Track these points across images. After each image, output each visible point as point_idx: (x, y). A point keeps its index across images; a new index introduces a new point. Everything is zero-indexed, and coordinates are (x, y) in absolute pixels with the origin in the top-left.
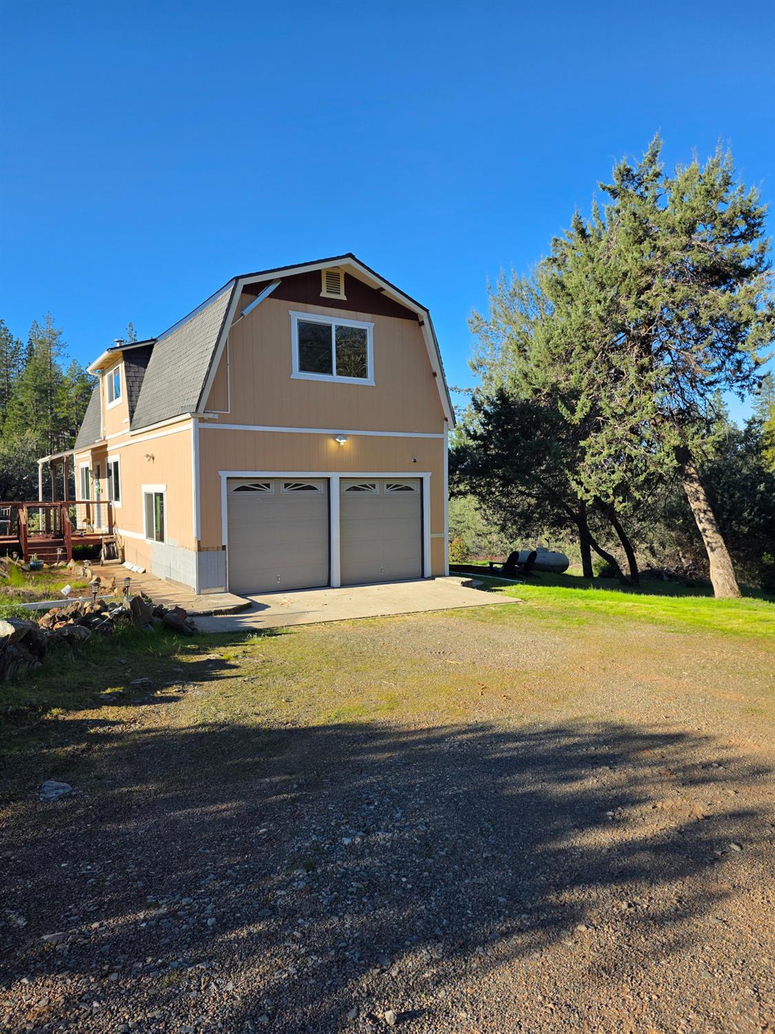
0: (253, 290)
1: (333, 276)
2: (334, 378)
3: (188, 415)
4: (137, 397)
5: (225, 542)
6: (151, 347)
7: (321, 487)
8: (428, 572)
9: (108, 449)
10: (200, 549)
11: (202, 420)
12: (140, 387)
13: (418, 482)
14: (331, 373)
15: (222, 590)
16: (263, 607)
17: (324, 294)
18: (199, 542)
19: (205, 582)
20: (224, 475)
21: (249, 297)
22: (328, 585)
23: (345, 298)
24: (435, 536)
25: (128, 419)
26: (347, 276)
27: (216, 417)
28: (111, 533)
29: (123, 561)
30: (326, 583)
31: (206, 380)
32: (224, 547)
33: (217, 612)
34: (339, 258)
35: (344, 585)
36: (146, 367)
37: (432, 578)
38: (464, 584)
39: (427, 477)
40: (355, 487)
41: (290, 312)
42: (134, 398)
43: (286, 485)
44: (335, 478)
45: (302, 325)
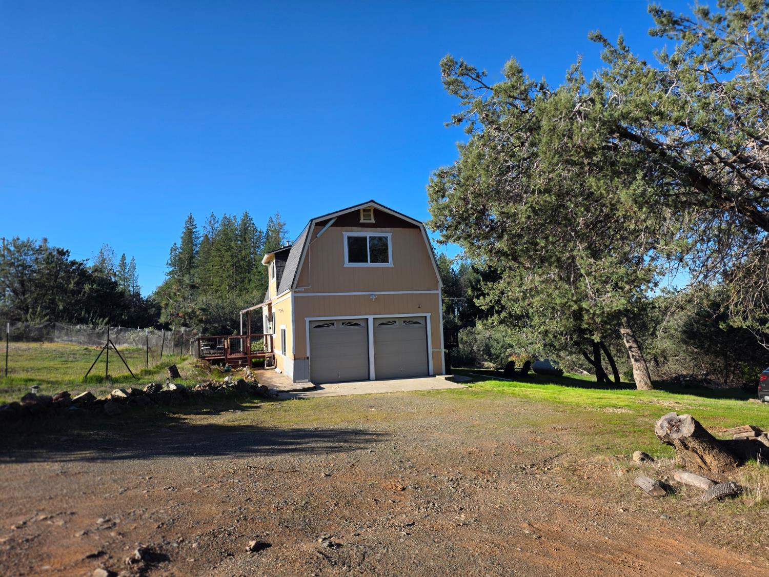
0: (322, 224)
1: (366, 211)
2: (369, 264)
3: (288, 291)
5: (308, 355)
6: (289, 250)
7: (363, 324)
8: (431, 372)
9: (272, 305)
10: (295, 359)
11: (295, 292)
12: (283, 272)
13: (424, 319)
14: (367, 262)
15: (307, 380)
16: (323, 389)
17: (362, 221)
19: (298, 377)
20: (307, 320)
22: (368, 379)
23: (374, 222)
24: (435, 350)
25: (276, 290)
26: (376, 211)
28: (272, 351)
29: (275, 368)
30: (367, 378)
31: (296, 272)
32: (308, 358)
34: (367, 203)
35: (377, 379)
36: (286, 261)
37: (434, 376)
38: (446, 379)
39: (428, 315)
40: (383, 324)
41: (343, 233)
43: (343, 324)
44: (371, 318)
45: (349, 238)
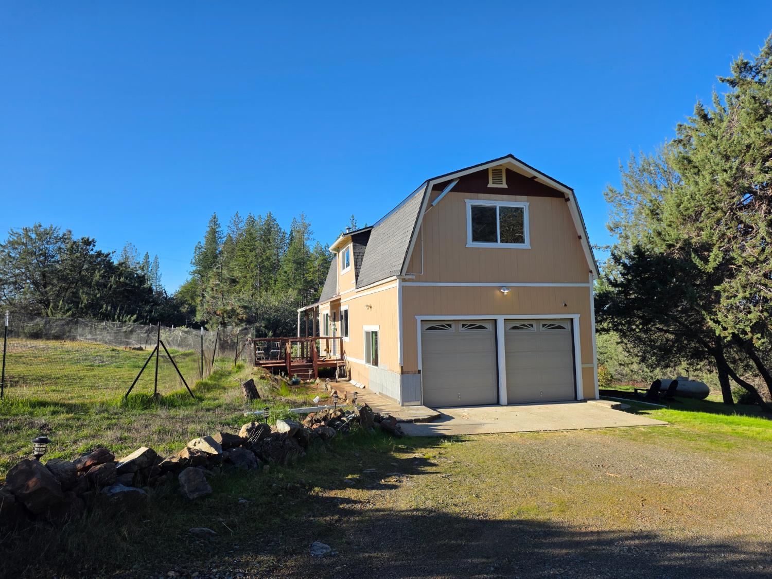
0: (439, 188)
1: (497, 172)
2: (499, 245)
3: (395, 277)
4: (360, 265)
5: (420, 368)
6: (370, 232)
7: (489, 326)
8: (580, 395)
9: (341, 301)
10: (403, 373)
11: (404, 280)
12: (362, 259)
13: (570, 321)
14: (496, 241)
15: (419, 403)
16: (449, 418)
17: (490, 185)
18: (402, 367)
19: (407, 397)
20: (419, 318)
21: (436, 192)
22: (498, 403)
23: (506, 187)
24: (586, 366)
25: (354, 281)
26: (508, 171)
27: (414, 277)
28: (342, 359)
29: (350, 379)
30: (496, 402)
31: (407, 252)
32: (419, 372)
33: (417, 420)
34: (502, 158)
35: (510, 403)
36: (366, 245)
37: (585, 401)
38: (614, 407)
39: (576, 318)
40: (516, 327)
41: (466, 200)
42: (358, 267)
43: (463, 325)
44: (501, 320)
45: (474, 208)
